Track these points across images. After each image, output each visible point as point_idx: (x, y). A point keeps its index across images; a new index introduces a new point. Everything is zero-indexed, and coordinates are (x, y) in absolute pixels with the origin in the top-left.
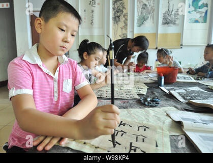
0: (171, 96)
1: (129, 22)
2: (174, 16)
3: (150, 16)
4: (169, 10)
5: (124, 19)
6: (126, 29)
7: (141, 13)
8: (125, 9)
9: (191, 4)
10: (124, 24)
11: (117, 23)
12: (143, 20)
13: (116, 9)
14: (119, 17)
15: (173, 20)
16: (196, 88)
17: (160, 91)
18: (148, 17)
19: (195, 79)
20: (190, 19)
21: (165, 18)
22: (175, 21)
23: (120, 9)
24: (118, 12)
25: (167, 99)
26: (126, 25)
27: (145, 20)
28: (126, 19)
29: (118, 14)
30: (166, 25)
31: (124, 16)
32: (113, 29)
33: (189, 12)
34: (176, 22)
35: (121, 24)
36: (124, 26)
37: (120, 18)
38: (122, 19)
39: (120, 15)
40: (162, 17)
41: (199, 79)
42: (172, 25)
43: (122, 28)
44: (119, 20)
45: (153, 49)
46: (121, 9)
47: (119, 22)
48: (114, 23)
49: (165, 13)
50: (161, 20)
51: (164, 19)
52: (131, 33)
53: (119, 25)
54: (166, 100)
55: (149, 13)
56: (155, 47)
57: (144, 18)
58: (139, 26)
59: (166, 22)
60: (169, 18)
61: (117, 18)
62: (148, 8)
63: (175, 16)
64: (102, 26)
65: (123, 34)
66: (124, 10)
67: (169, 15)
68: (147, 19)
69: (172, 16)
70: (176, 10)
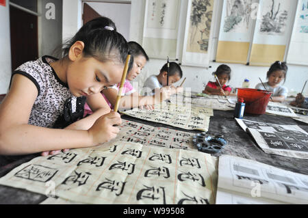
0: (247, 137)
1: (213, 25)
2: (278, 21)
3: (243, 18)
4: (272, 11)
5: (206, 19)
6: (208, 34)
7: (232, 13)
8: (210, 5)
9: (306, 5)
10: (206, 27)
11: (196, 24)
12: (232, 23)
13: (197, 5)
14: (199, 16)
15: (277, 26)
16: (295, 128)
17: (234, 125)
18: (241, 20)
19: (296, 113)
20: (302, 27)
21: (265, 23)
22: (279, 28)
23: (202, 5)
24: (199, 9)
25: (240, 140)
26: (208, 27)
27: (236, 23)
28: (210, 20)
29: (199, 12)
30: (266, 32)
31: (207, 15)
32: (190, 32)
33: (302, 17)
34: (281, 30)
35: (202, 26)
36: (205, 30)
37: (202, 17)
38: (204, 19)
39: (202, 14)
40: (262, 21)
41: (302, 114)
42: (274, 33)
43: (202, 32)
44: (200, 21)
45: (243, 64)
46: (204, 5)
47: (199, 24)
48: (192, 24)
49: (266, 16)
50: (258, 25)
51: (263, 23)
52: (214, 40)
53: (199, 27)
54: (237, 143)
55: (243, 14)
56: (246, 63)
57: (234, 20)
58: (227, 31)
59: (267, 29)
60: (271, 23)
61: (197, 18)
62: (242, 6)
63: (280, 21)
64: (175, 28)
65: (203, 41)
66: (208, 7)
67: (271, 18)
68: (239, 22)
69: (275, 20)
70: (283, 12)
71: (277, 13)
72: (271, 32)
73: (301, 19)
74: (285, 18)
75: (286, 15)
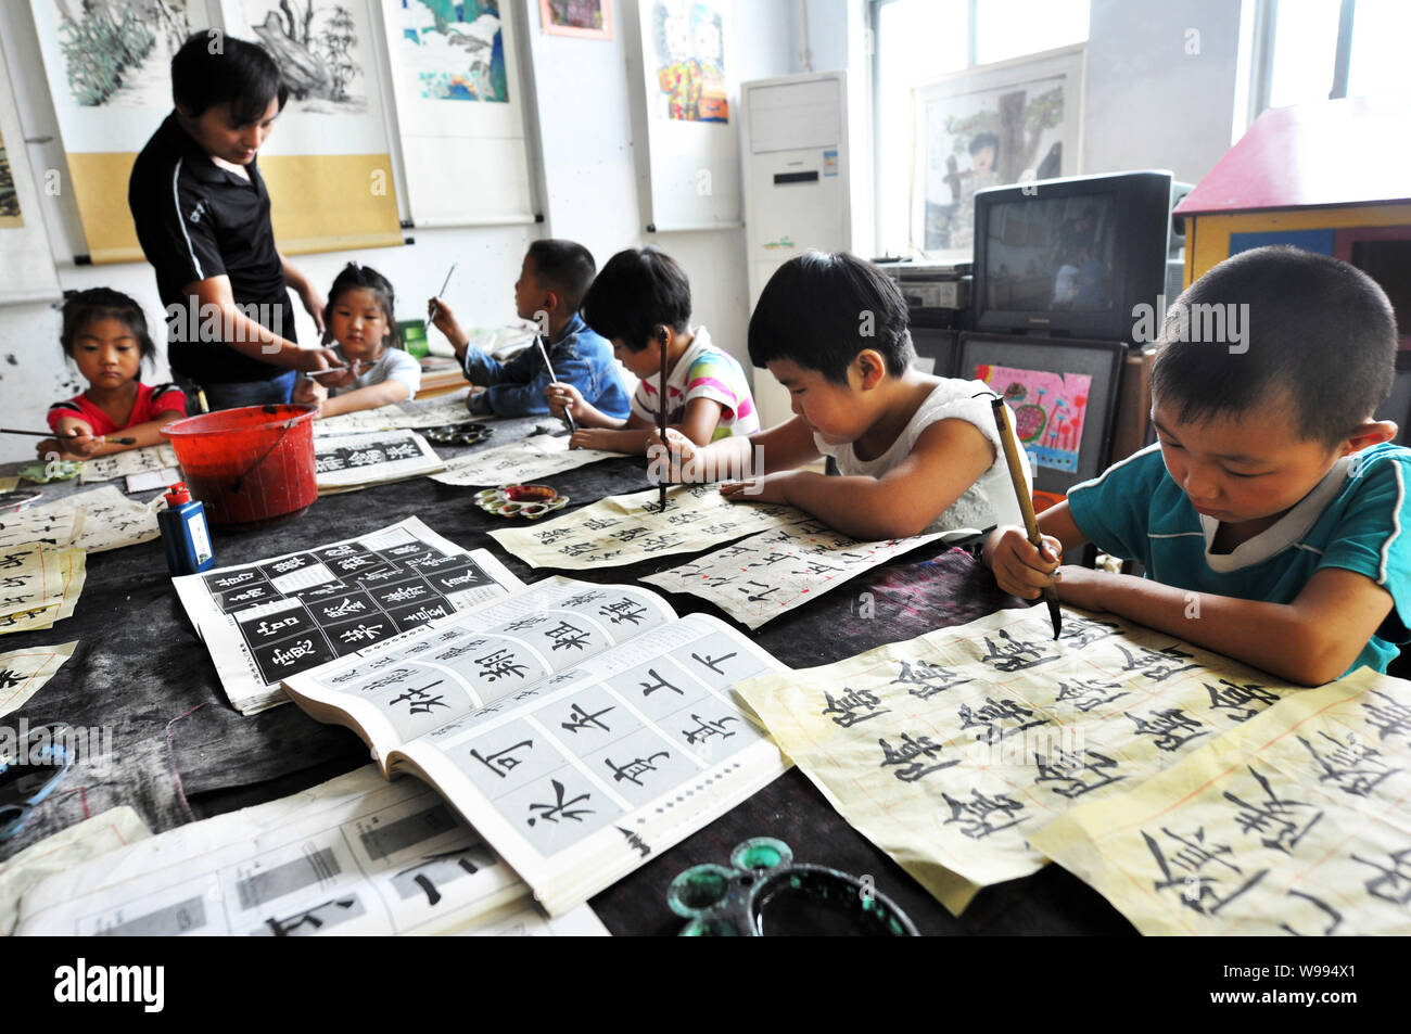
2: (325, 51)
4: (284, 7)
12: (111, 58)
15: (328, 72)
18: (150, 42)
20: (423, 77)
22: (339, 82)
27: (128, 59)
33: (411, 34)
34: (349, 90)
42: (327, 105)
49: (267, 27)
52: (38, 150)
57: (115, 42)
58: (97, 103)
63: (333, 52)
67: (291, 36)
68: (144, 54)
69: (312, 47)
70: (333, 14)
71: (309, 16)
72: (312, 101)
73: (409, 41)
74: (348, 39)
75: (348, 24)
